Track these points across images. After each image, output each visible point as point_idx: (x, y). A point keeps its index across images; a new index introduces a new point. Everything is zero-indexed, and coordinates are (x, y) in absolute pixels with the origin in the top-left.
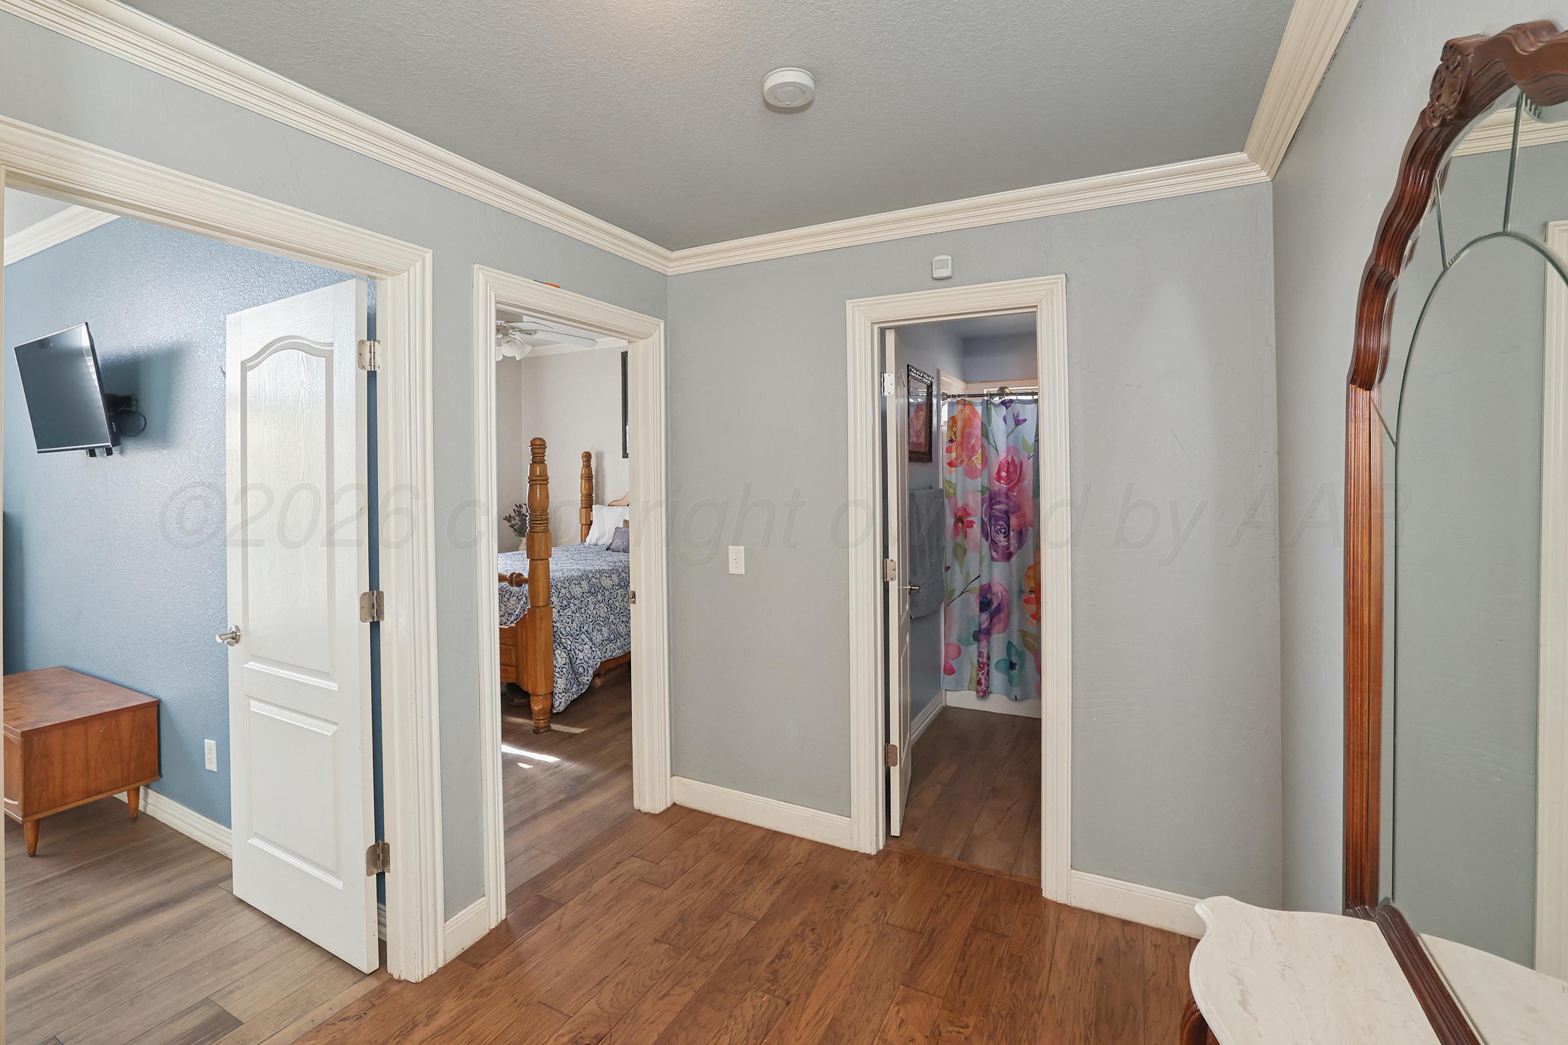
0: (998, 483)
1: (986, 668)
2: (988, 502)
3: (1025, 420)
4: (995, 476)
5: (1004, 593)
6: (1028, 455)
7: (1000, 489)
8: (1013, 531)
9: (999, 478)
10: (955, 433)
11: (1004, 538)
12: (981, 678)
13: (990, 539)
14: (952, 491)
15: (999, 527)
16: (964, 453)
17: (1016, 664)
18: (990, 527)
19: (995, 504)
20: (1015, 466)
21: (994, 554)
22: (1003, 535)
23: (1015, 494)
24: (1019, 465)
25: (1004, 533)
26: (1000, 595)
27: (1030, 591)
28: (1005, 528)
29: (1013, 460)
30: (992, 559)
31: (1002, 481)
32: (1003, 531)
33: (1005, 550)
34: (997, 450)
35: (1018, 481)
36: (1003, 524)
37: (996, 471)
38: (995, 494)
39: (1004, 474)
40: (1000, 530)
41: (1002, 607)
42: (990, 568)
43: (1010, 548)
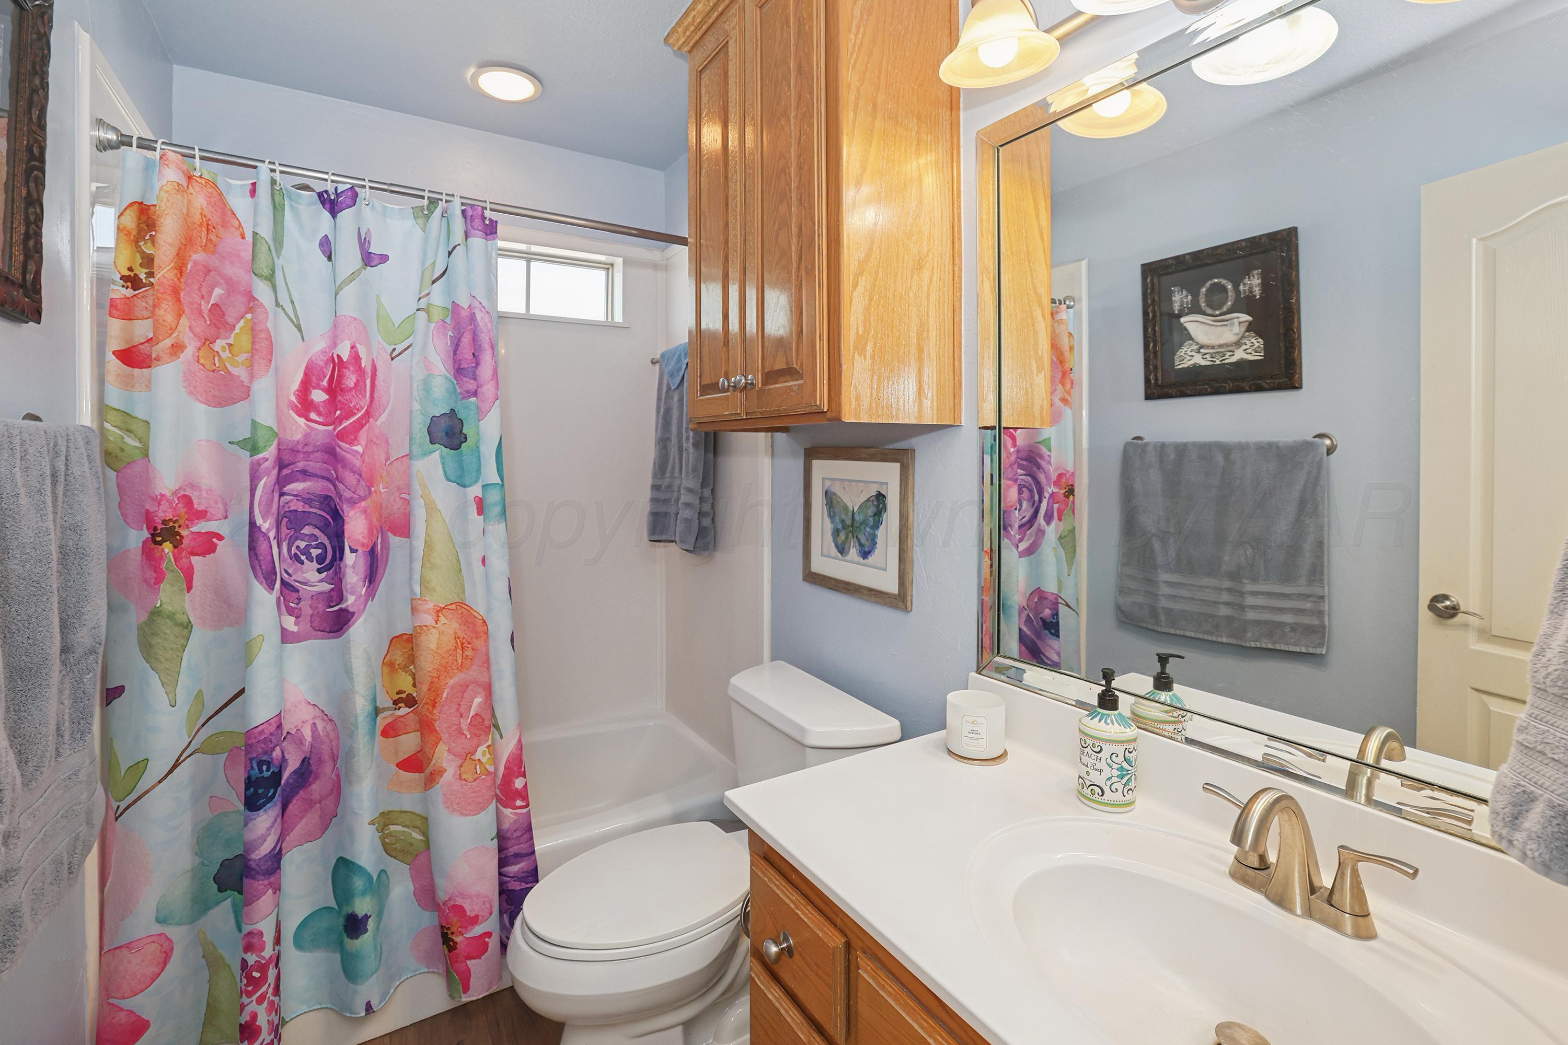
0: (302, 421)
1: (272, 973)
2: (275, 472)
3: (384, 258)
4: (293, 398)
5: (320, 726)
6: (390, 348)
7: (307, 435)
8: (353, 551)
9: (305, 406)
10: (148, 261)
11: (319, 571)
12: (254, 1016)
13: (278, 585)
14: (132, 442)
15: (302, 544)
16: (184, 321)
17: (367, 917)
18: (279, 546)
19: (290, 479)
20: (360, 371)
21: (290, 623)
22: (315, 565)
23: (359, 448)
24: (369, 370)
25: (320, 559)
26: (307, 734)
27: (395, 702)
28: (321, 546)
29: (356, 358)
30: (286, 637)
31: (313, 416)
32: (315, 552)
33: (321, 607)
34: (299, 328)
35: (368, 414)
36: (317, 532)
37: (296, 385)
38: (294, 451)
39: (319, 396)
40: (306, 552)
41: (313, 768)
42: (280, 662)
43: (341, 599)
